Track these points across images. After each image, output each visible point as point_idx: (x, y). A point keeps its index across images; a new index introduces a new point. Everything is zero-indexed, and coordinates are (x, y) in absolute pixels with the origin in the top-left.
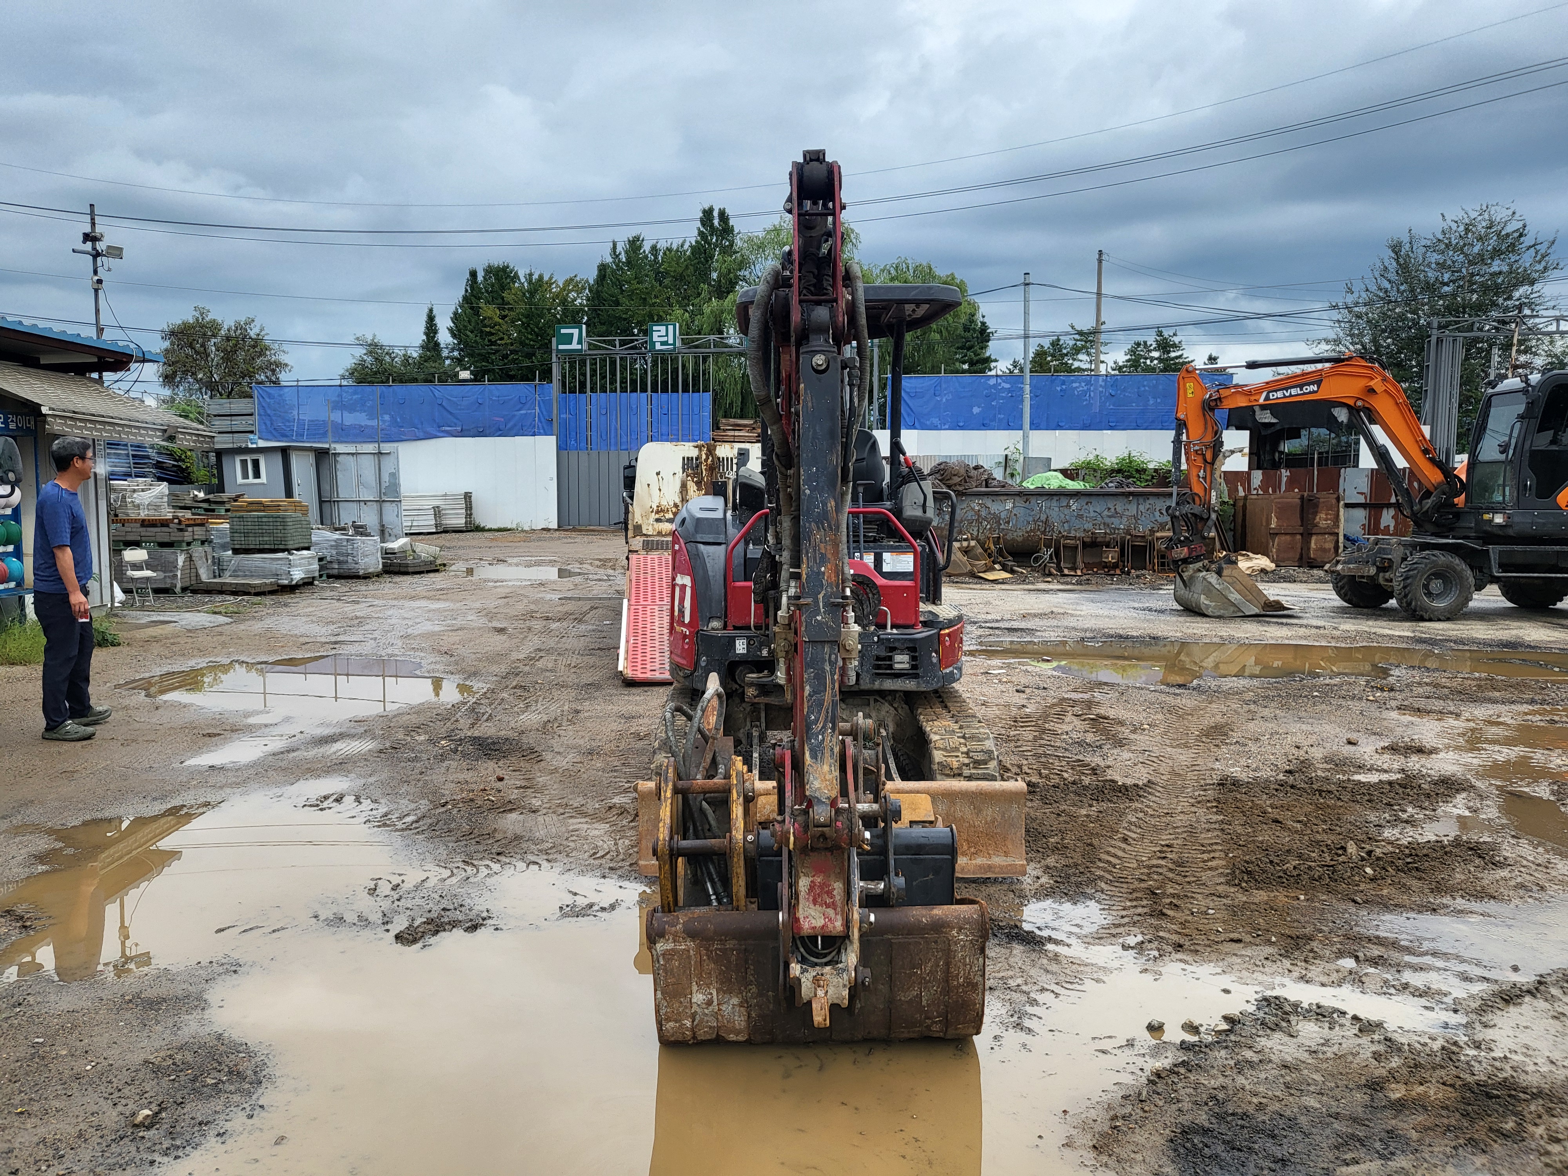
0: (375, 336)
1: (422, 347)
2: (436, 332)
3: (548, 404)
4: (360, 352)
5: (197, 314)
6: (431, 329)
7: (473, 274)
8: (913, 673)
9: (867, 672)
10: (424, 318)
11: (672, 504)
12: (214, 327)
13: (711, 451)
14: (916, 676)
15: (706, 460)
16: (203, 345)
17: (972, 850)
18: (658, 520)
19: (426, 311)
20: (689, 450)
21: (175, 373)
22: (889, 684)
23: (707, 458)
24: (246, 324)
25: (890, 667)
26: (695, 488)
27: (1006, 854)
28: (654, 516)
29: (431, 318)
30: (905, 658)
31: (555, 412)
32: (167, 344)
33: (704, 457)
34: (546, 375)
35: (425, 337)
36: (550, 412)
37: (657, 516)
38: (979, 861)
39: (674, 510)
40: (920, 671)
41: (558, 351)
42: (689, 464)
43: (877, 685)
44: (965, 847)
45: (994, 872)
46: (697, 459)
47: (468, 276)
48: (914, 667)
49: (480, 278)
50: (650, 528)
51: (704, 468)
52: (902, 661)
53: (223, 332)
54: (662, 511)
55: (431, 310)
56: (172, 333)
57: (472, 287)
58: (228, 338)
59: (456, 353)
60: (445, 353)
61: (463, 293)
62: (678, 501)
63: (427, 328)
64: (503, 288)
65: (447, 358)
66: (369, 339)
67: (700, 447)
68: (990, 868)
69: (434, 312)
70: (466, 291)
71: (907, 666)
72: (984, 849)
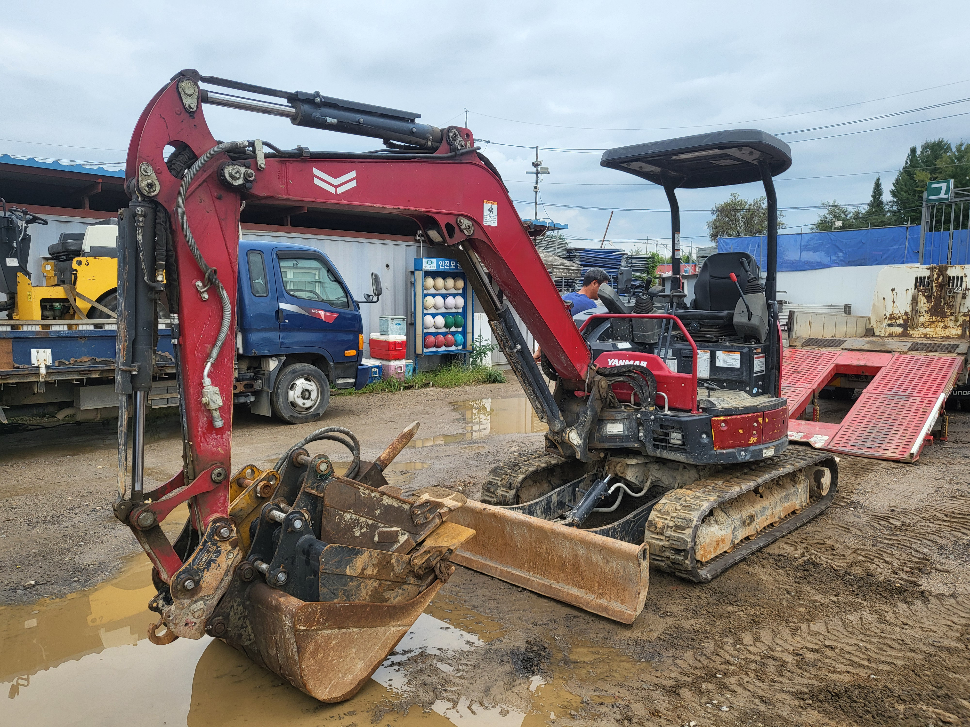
0: (835, 201)
1: (869, 205)
2: (881, 194)
3: (916, 241)
4: (824, 212)
5: (732, 197)
6: (877, 191)
7: (913, 150)
8: (681, 448)
9: (649, 442)
10: (873, 185)
11: (903, 313)
12: (742, 204)
13: (942, 271)
14: (684, 451)
15: (937, 279)
16: (735, 216)
17: (600, 591)
18: (889, 325)
19: (875, 180)
20: (922, 271)
21: (717, 232)
22: (666, 455)
23: (938, 277)
24: (760, 201)
25: (667, 441)
26: (925, 300)
27: (623, 602)
28: (887, 322)
29: (878, 185)
30: (679, 436)
31: (921, 245)
32: (715, 217)
33: (935, 276)
34: (917, 220)
35: (872, 199)
36: (918, 245)
37: (890, 322)
38: (603, 601)
39: (904, 317)
40: (687, 447)
41: (928, 200)
42: (920, 282)
43: (658, 453)
44: (596, 588)
45: (608, 613)
46: (928, 278)
47: (909, 152)
48: (684, 444)
49: (918, 152)
50: (883, 331)
51: (934, 285)
52: (676, 437)
53: (747, 207)
54: (894, 318)
55: (878, 180)
56: (718, 210)
57: (911, 161)
58: (749, 210)
59: (895, 208)
60: (886, 208)
61: (904, 165)
62: (908, 310)
63: (874, 192)
64: (936, 158)
65: (888, 211)
66: (831, 203)
67: (932, 269)
68: (606, 609)
69: (881, 181)
70: (907, 163)
71: (680, 442)
72: (608, 593)
